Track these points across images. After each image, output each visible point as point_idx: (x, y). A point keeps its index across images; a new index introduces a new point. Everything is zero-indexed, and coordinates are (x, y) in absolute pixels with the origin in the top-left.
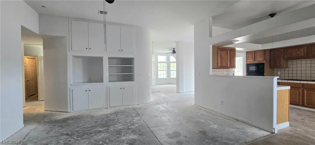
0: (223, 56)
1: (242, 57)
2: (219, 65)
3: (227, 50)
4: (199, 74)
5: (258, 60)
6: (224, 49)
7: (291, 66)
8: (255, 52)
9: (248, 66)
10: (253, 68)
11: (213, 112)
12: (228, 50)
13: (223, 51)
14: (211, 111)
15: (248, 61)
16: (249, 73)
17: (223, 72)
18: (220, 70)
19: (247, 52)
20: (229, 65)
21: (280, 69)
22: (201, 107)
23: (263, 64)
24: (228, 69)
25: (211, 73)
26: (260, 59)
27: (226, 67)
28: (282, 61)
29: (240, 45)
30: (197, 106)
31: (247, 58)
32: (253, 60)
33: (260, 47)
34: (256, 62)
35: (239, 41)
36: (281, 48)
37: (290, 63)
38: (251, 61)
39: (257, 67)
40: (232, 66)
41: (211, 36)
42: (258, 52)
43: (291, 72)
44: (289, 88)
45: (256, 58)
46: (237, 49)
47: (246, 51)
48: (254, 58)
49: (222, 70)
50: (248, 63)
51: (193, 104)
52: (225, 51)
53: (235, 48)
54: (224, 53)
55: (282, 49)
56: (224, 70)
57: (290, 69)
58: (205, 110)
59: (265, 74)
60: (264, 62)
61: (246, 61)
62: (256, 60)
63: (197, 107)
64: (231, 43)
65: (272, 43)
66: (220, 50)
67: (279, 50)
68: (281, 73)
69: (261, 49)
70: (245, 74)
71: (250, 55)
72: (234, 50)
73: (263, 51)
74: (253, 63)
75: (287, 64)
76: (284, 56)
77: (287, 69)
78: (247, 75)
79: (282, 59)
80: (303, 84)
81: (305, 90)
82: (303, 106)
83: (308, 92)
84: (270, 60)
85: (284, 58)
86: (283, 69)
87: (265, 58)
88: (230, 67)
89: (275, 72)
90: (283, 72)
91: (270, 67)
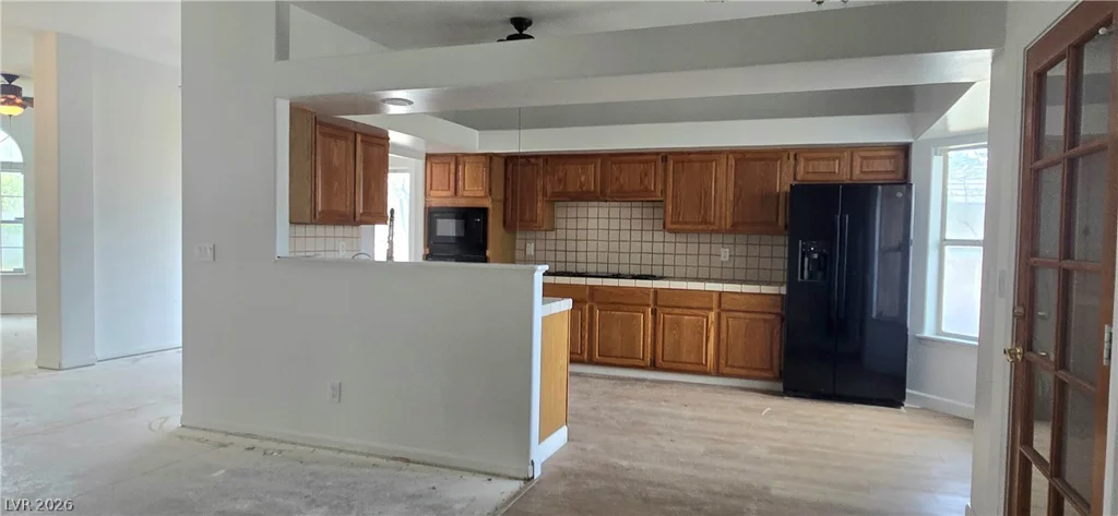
0: (336, 162)
2: (319, 208)
3: (351, 137)
4: (210, 253)
5: (466, 194)
6: (341, 128)
7: (560, 223)
8: (457, 159)
9: (432, 216)
10: (448, 228)
11: (291, 447)
12: (359, 138)
13: (335, 137)
14: (282, 446)
15: (433, 193)
16: (436, 249)
17: (332, 242)
18: (320, 230)
19: (429, 157)
20: (360, 210)
21: (530, 235)
22: (227, 434)
23: (483, 211)
24: (355, 228)
25: (283, 247)
26: (473, 191)
27: (350, 219)
28: (539, 204)
29: (402, 123)
30: (201, 434)
31: (429, 187)
33: (475, 141)
34: (462, 203)
35: (410, 103)
36: (537, 156)
37: (560, 212)
38: (441, 198)
39: (460, 221)
40: (377, 212)
41: (283, 51)
42: (467, 159)
43: (561, 245)
44: (567, 304)
45: (460, 183)
46: (396, 137)
47: (423, 149)
48: (452, 184)
49: (330, 230)
50: (432, 205)
51: (175, 422)
52: (346, 139)
53: (387, 133)
54: (339, 150)
55: (541, 160)
56: (340, 230)
57: (561, 234)
58: (250, 442)
59: (488, 253)
60: (487, 203)
61: (425, 195)
62: (460, 192)
63: (199, 440)
64: (374, 107)
65: (516, 132)
66: (320, 132)
67: (532, 160)
68: (535, 250)
69: (477, 151)
70: (421, 250)
71: (438, 170)
72: (381, 142)
73: (483, 159)
74: (449, 205)
75: (553, 217)
76: (544, 187)
77: (551, 235)
78: (427, 257)
79: (540, 197)
80: (592, 287)
81: (596, 307)
82: (591, 362)
83: (603, 313)
84: (506, 199)
85: (545, 194)
86: (541, 235)
87: (490, 190)
88: (364, 218)
89: (519, 244)
90: (541, 245)
91: (504, 225)
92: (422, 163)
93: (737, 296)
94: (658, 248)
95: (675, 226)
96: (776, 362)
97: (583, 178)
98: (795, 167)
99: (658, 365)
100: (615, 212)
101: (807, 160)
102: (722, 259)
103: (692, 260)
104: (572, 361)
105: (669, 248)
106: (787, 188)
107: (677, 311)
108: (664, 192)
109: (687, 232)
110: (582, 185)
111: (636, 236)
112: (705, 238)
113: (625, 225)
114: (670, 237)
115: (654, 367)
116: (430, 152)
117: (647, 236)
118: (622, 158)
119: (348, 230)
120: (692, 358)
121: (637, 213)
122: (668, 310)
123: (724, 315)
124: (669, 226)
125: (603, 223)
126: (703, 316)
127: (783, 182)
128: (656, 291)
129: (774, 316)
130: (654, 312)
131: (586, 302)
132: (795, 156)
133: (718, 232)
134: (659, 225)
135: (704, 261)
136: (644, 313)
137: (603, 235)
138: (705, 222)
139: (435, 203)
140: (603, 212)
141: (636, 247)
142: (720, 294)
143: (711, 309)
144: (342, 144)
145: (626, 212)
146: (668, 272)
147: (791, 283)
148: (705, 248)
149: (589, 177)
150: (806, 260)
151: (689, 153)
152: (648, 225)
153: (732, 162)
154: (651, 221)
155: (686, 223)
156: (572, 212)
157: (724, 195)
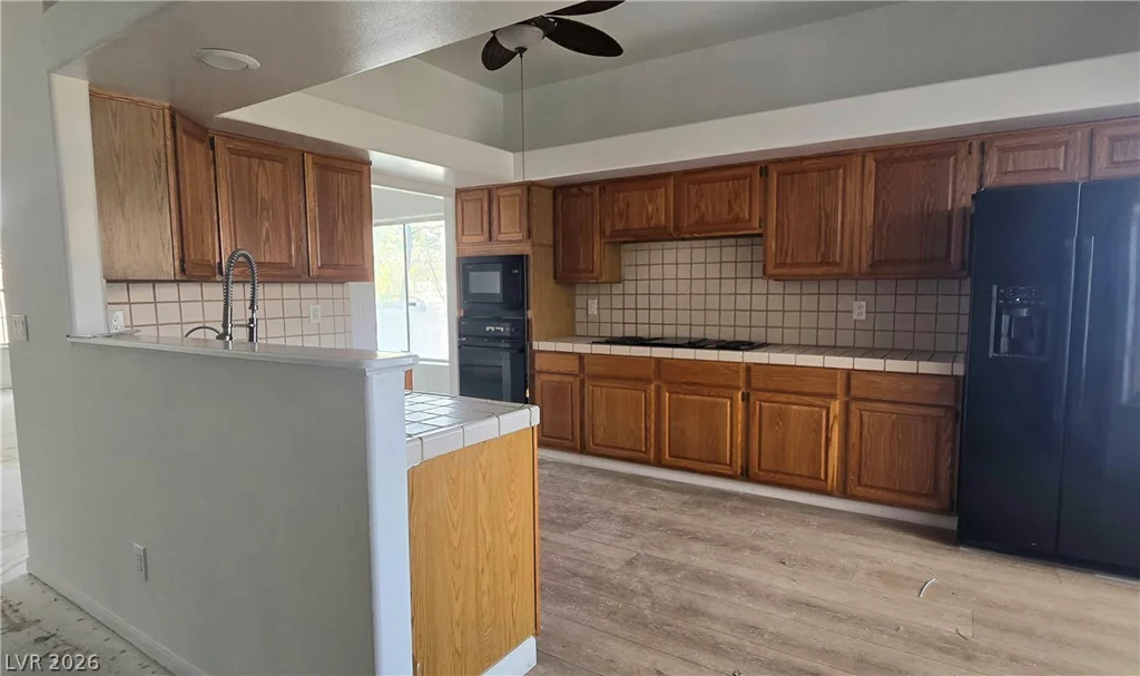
1: (443, 222)
5: (502, 237)
7: (628, 272)
8: (490, 194)
9: (464, 268)
10: (490, 283)
15: (464, 240)
19: (459, 192)
21: (593, 290)
23: (522, 261)
26: (510, 237)
28: (597, 248)
31: (460, 227)
32: (481, 238)
33: (507, 168)
34: (500, 250)
36: (591, 183)
37: (629, 255)
38: (477, 246)
39: (499, 273)
42: (501, 193)
43: (630, 302)
45: (496, 224)
47: (454, 183)
48: (486, 225)
50: (467, 255)
55: (597, 188)
57: (630, 287)
59: (529, 314)
60: (526, 249)
61: (458, 242)
62: (494, 237)
67: (586, 189)
68: (598, 309)
69: (512, 180)
70: (456, 311)
71: (470, 209)
72: (362, 168)
73: (518, 191)
74: (482, 254)
75: (618, 266)
76: (601, 223)
77: (617, 289)
79: (597, 238)
80: (659, 361)
81: (664, 388)
82: (660, 461)
83: (674, 396)
84: (555, 242)
85: (602, 234)
86: (604, 289)
87: (530, 230)
89: (580, 301)
90: (605, 303)
91: (555, 277)
92: (451, 201)
93: (877, 378)
94: (759, 302)
95: (778, 271)
96: (943, 484)
97: (650, 208)
98: (982, 165)
99: (751, 472)
100: (699, 255)
101: (1003, 150)
102: (855, 316)
103: (809, 320)
105: (775, 302)
106: (966, 201)
107: (783, 398)
108: (763, 221)
109: (801, 279)
110: (649, 219)
111: (728, 286)
112: (828, 286)
113: (713, 271)
114: (776, 286)
115: (746, 476)
116: (459, 187)
117: (744, 286)
118: (701, 176)
120: (804, 469)
121: (729, 254)
122: (767, 395)
123: (854, 406)
124: (771, 270)
125: (684, 271)
126: (820, 406)
127: (960, 191)
128: (749, 368)
129: (941, 412)
130: (746, 398)
131: (650, 382)
132: (983, 144)
133: (847, 276)
134: (758, 268)
135: (827, 320)
136: (731, 399)
137: (684, 287)
138: (825, 262)
139: (471, 251)
140: (684, 256)
141: (728, 302)
142: (849, 373)
143: (833, 396)
145: (714, 254)
146: (774, 337)
147: (974, 357)
148: (827, 302)
149: (658, 208)
150: (1005, 319)
151: (802, 159)
152: (744, 270)
153: (871, 164)
154: (749, 264)
155: (794, 265)
156: (643, 257)
157: (857, 219)
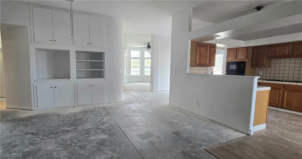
0: (202, 52)
1: (222, 55)
2: (198, 63)
4: (175, 72)
5: (239, 58)
6: (204, 45)
7: (273, 65)
8: (237, 49)
9: (228, 64)
10: (234, 67)
11: (188, 112)
12: (208, 46)
13: (202, 47)
14: (186, 112)
15: (229, 58)
16: (229, 72)
17: (201, 70)
18: (198, 68)
19: (228, 49)
20: (208, 63)
21: (261, 69)
22: (176, 107)
23: (244, 63)
24: (207, 67)
25: (188, 71)
26: (241, 57)
27: (205, 65)
28: (265, 60)
29: (221, 41)
30: (172, 106)
31: (228, 56)
32: (233, 58)
33: (242, 44)
34: (237, 60)
35: (220, 36)
36: (265, 46)
37: (273, 62)
38: (232, 59)
39: (237, 65)
40: (211, 63)
41: (190, 30)
42: (240, 49)
43: (273, 72)
44: (269, 88)
45: (237, 55)
47: (227, 47)
48: (235, 56)
49: (200, 68)
51: (168, 103)
52: (205, 47)
53: (216, 44)
54: (203, 50)
55: (266, 47)
56: (203, 68)
57: (273, 68)
58: (180, 110)
59: (245, 74)
60: (246, 60)
61: (227, 59)
62: (237, 58)
63: (171, 107)
64: (212, 38)
66: (199, 46)
67: (263, 47)
68: (262, 73)
69: (244, 46)
70: (225, 73)
71: (231, 52)
72: (214, 47)
73: (245, 48)
74: (234, 61)
75: (270, 63)
76: (267, 54)
77: (268, 69)
78: (226, 74)
79: (265, 57)
80: (284, 85)
81: (285, 91)
82: (282, 107)
83: (289, 93)
84: (252, 59)
85: (267, 57)
86: (265, 69)
87: (247, 56)
88: (209, 65)
89: (257, 71)
90: (265, 72)
91: (252, 66)
92: (226, 51)
97: (283, 51)
104: (269, 105)
110: (283, 53)
116: (228, 48)
119: (205, 68)
125: (287, 65)
131: (281, 89)
139: (229, 61)
144: (204, 48)
149: (286, 51)
156: (278, 62)
